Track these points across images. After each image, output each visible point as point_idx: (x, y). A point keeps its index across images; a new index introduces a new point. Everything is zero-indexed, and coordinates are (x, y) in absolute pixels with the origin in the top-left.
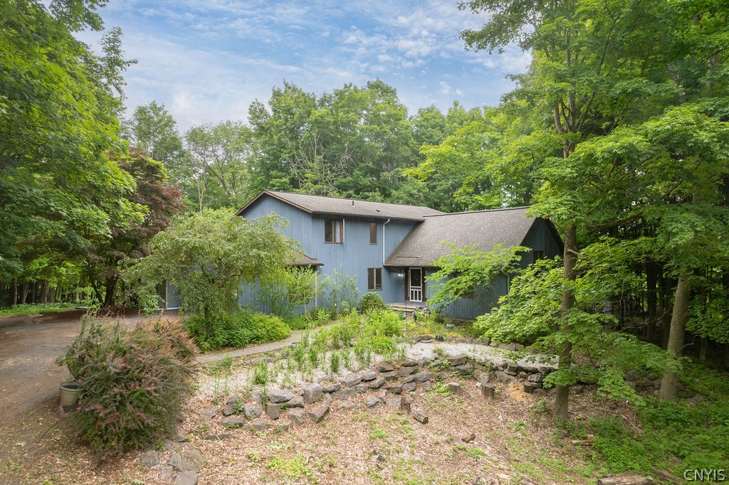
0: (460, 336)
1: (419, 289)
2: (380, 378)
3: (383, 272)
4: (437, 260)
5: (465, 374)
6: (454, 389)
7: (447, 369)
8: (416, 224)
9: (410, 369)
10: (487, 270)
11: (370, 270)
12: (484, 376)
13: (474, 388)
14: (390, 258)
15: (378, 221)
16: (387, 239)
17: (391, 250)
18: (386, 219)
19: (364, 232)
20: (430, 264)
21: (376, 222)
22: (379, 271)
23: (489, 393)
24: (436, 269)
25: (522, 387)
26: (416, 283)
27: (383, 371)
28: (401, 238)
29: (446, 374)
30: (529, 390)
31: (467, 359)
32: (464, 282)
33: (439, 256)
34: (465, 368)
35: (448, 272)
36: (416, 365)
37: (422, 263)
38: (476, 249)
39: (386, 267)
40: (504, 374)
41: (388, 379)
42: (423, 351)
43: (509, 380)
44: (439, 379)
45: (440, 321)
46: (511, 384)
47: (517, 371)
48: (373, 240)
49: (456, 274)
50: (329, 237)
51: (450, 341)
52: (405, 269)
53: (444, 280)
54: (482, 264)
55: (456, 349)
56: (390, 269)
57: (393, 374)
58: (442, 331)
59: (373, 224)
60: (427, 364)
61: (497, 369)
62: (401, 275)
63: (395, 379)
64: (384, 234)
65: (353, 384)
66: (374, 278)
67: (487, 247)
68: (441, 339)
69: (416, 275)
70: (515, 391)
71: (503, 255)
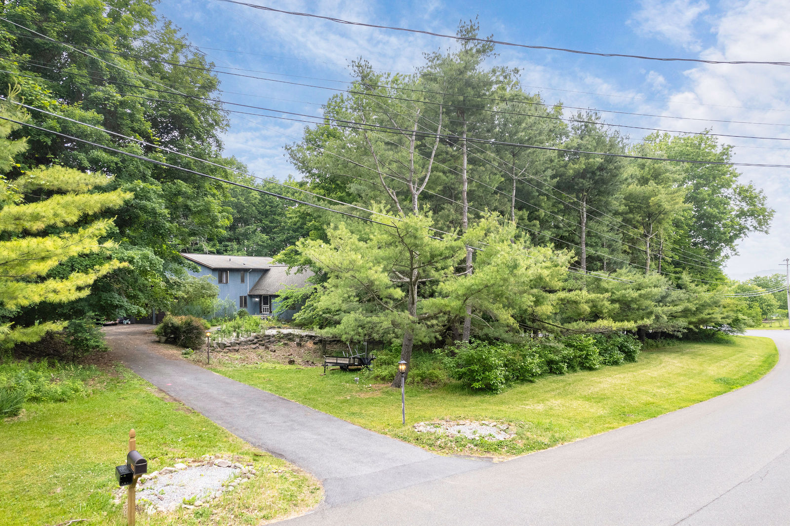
0: (288, 326)
1: (268, 307)
2: (256, 340)
3: (248, 299)
4: (277, 291)
5: (290, 339)
6: (285, 344)
7: (282, 338)
8: (265, 271)
9: (267, 338)
10: (300, 296)
11: (241, 297)
12: (298, 340)
13: (294, 344)
14: (251, 290)
15: (245, 270)
16: (249, 280)
17: (252, 285)
18: (249, 269)
19: (238, 277)
20: (274, 294)
21: (243, 271)
22: (245, 297)
23: (299, 344)
24: (278, 296)
25: (312, 343)
26: (266, 303)
27: (257, 338)
28: (257, 279)
29: (281, 340)
30: (315, 343)
31: (291, 334)
32: (291, 301)
33: (279, 289)
34: (290, 337)
35: (283, 297)
36: (269, 336)
37: (269, 293)
38: (296, 287)
39: (249, 295)
40: (306, 339)
41: (259, 341)
42: (273, 332)
43: (307, 341)
44: (279, 341)
45: (278, 320)
47: (311, 337)
48: (243, 281)
49: (287, 298)
50: (220, 281)
51: (284, 328)
52: (260, 296)
53: (281, 302)
54: (299, 293)
55: (286, 331)
56: (251, 296)
57: (261, 339)
58: (280, 324)
59: (242, 273)
60: (274, 336)
61: (303, 337)
62: (257, 300)
63: (261, 341)
64: (248, 277)
65: (246, 342)
66: (243, 301)
67: (302, 285)
68: (279, 327)
69: (267, 299)
70: (310, 344)
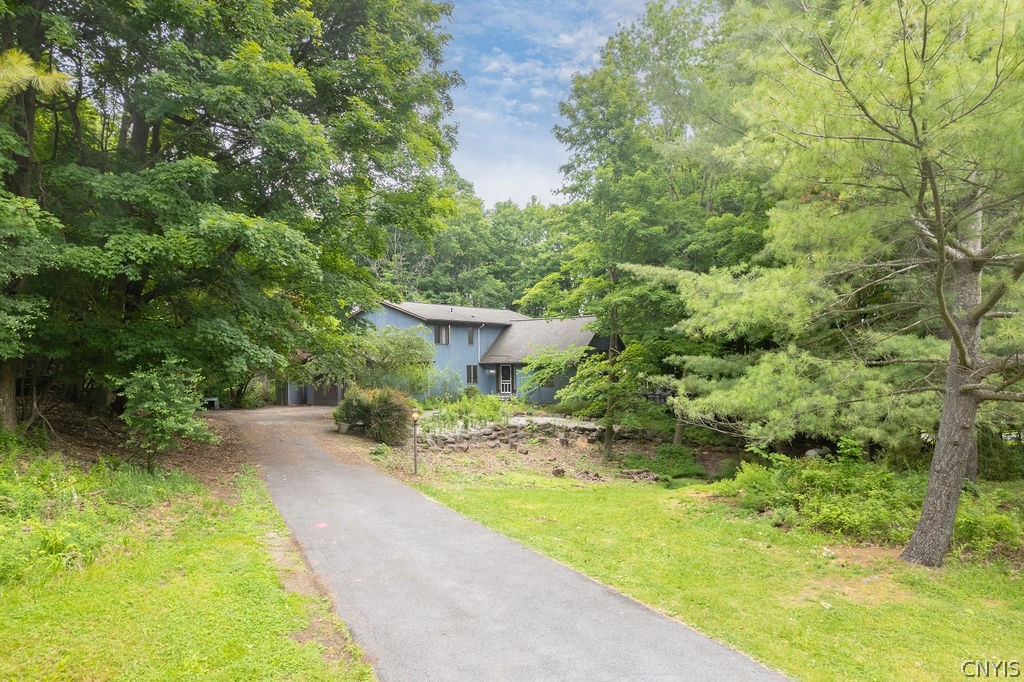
0: (544, 413)
1: (508, 382)
2: (494, 434)
3: (479, 368)
4: (525, 357)
5: (549, 434)
6: (542, 441)
7: (536, 431)
8: (504, 328)
9: (513, 430)
10: (563, 364)
11: (469, 367)
12: (562, 435)
13: (555, 442)
14: (483, 358)
15: (475, 326)
16: (481, 341)
17: (485, 351)
18: (481, 324)
19: (464, 335)
20: (520, 361)
21: (472, 327)
22: (475, 367)
23: (565, 443)
24: (526, 365)
25: (586, 440)
26: (506, 377)
27: (496, 430)
28: (492, 340)
29: (535, 435)
30: (591, 441)
31: (550, 425)
32: (546, 373)
33: (526, 355)
34: (548, 431)
35: (535, 366)
36: (516, 427)
37: (512, 361)
38: (556, 348)
39: (481, 365)
40: (575, 433)
41: (499, 435)
42: (522, 421)
43: (578, 437)
44: (532, 436)
45: (528, 404)
46: (579, 439)
47: (583, 431)
48: (471, 342)
49: (540, 368)
50: (438, 341)
51: (537, 415)
52: (496, 366)
53: (531, 373)
54: (560, 359)
55: (541, 420)
56: (484, 366)
57: (502, 432)
58: (531, 410)
59: (470, 329)
60: (523, 428)
61: (570, 430)
62: (493, 371)
63: (503, 435)
64: (479, 337)
65: (479, 436)
66: (472, 374)
67: (565, 347)
68: (530, 414)
69: (507, 371)
70: (582, 443)
71: (575, 352)
